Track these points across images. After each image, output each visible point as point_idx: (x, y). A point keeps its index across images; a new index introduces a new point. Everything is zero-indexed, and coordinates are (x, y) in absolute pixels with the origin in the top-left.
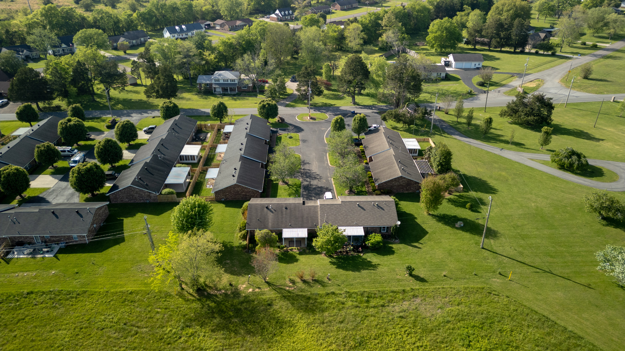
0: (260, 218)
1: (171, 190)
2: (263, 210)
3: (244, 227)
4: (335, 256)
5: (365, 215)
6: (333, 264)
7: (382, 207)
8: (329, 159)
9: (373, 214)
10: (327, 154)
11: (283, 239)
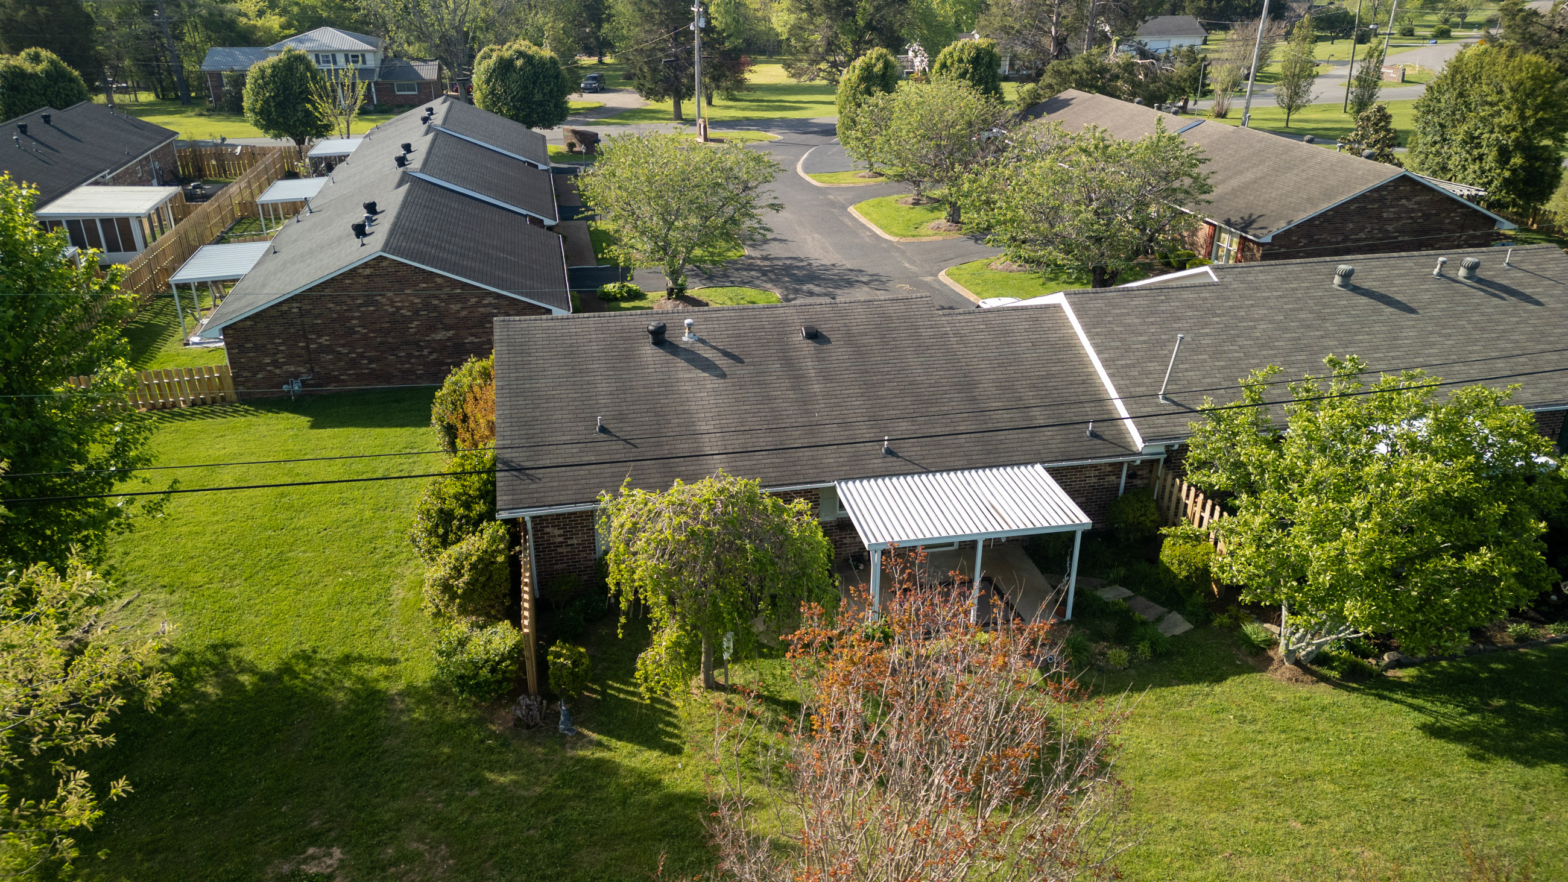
0: (621, 417)
2: (629, 357)
3: (481, 497)
4: (1405, 674)
5: (1434, 338)
6: (1501, 752)
7: (1505, 282)
8: (871, 220)
9: (1483, 330)
10: (851, 209)
11: (876, 559)
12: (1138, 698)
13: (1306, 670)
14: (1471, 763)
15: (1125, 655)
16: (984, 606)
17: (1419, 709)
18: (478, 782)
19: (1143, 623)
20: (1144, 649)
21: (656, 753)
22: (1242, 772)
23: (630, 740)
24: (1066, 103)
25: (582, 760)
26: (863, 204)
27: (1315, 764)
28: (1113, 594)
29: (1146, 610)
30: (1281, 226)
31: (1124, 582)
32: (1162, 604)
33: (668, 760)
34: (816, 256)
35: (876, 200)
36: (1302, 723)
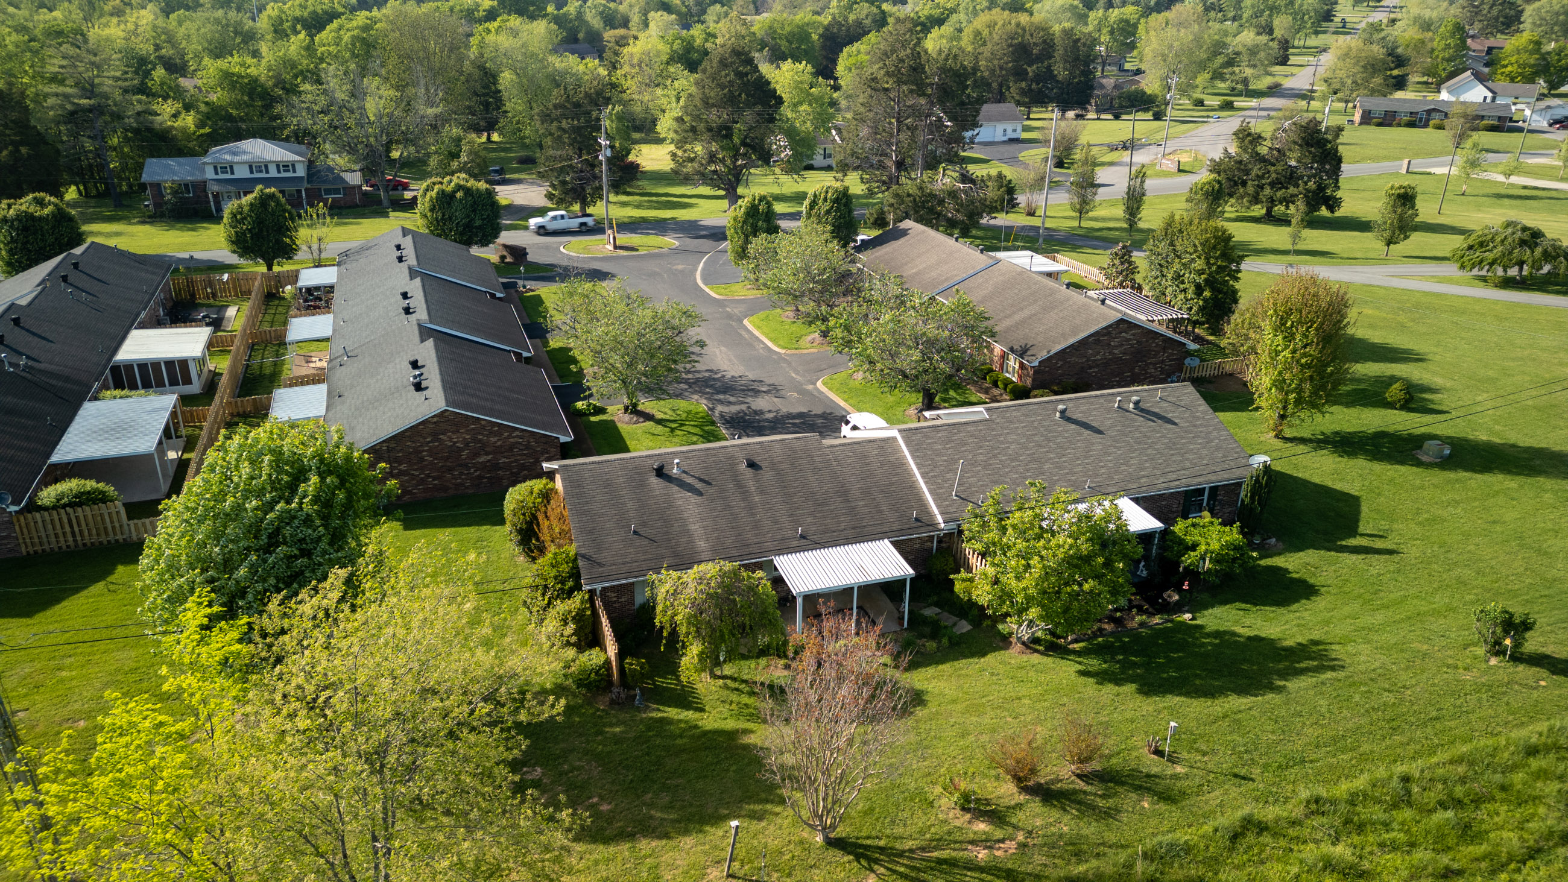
0: (644, 524)
1: (90, 484)
2: (642, 485)
3: (569, 577)
4: (1077, 646)
5: (1111, 450)
6: (1110, 681)
7: (1157, 410)
8: (763, 333)
9: (1140, 443)
10: (746, 322)
11: (799, 601)
12: (941, 667)
13: (1028, 647)
14: (1095, 686)
15: (935, 645)
16: (858, 623)
17: (1080, 663)
18: (601, 733)
19: (946, 627)
20: (945, 641)
21: (691, 712)
22: (988, 698)
23: (676, 707)
24: (904, 233)
25: (652, 718)
26: (754, 318)
27: (1023, 692)
28: (930, 612)
29: (948, 620)
30: (1043, 355)
31: (936, 605)
32: (956, 616)
33: (697, 715)
34: (726, 368)
35: (766, 313)
36: (1021, 674)
